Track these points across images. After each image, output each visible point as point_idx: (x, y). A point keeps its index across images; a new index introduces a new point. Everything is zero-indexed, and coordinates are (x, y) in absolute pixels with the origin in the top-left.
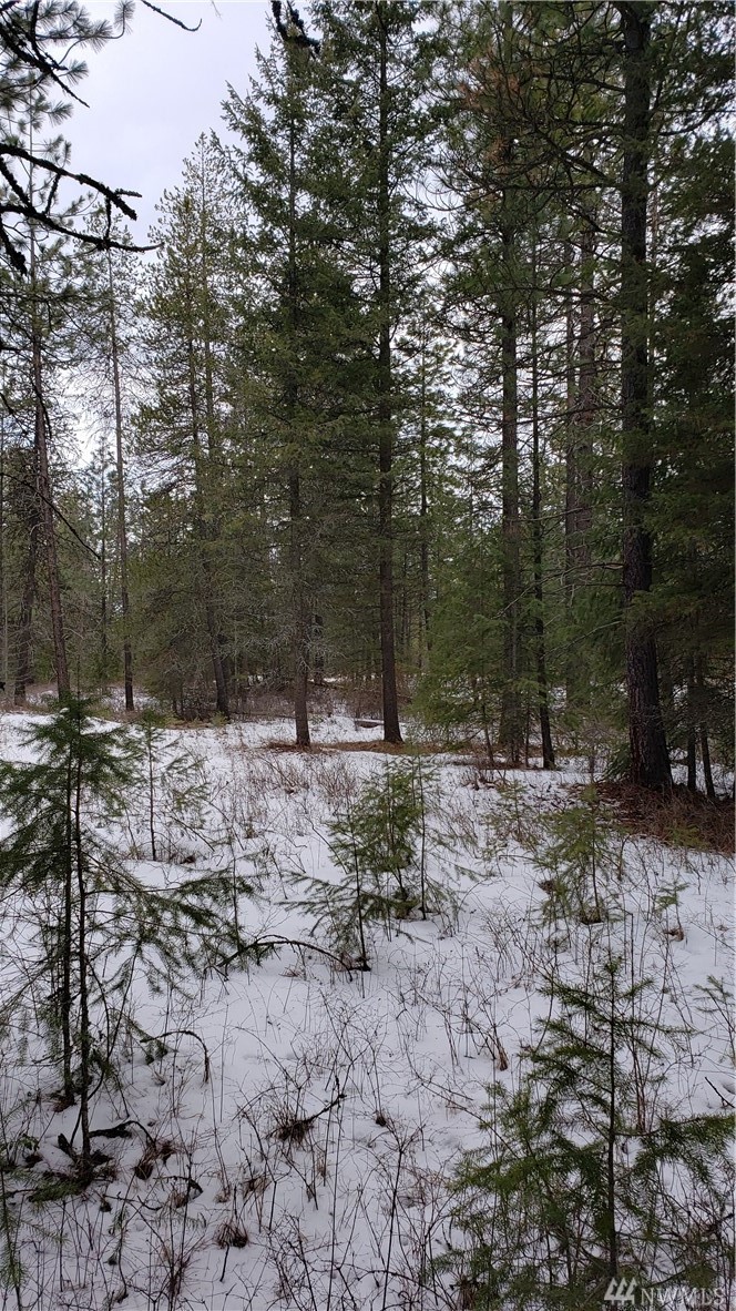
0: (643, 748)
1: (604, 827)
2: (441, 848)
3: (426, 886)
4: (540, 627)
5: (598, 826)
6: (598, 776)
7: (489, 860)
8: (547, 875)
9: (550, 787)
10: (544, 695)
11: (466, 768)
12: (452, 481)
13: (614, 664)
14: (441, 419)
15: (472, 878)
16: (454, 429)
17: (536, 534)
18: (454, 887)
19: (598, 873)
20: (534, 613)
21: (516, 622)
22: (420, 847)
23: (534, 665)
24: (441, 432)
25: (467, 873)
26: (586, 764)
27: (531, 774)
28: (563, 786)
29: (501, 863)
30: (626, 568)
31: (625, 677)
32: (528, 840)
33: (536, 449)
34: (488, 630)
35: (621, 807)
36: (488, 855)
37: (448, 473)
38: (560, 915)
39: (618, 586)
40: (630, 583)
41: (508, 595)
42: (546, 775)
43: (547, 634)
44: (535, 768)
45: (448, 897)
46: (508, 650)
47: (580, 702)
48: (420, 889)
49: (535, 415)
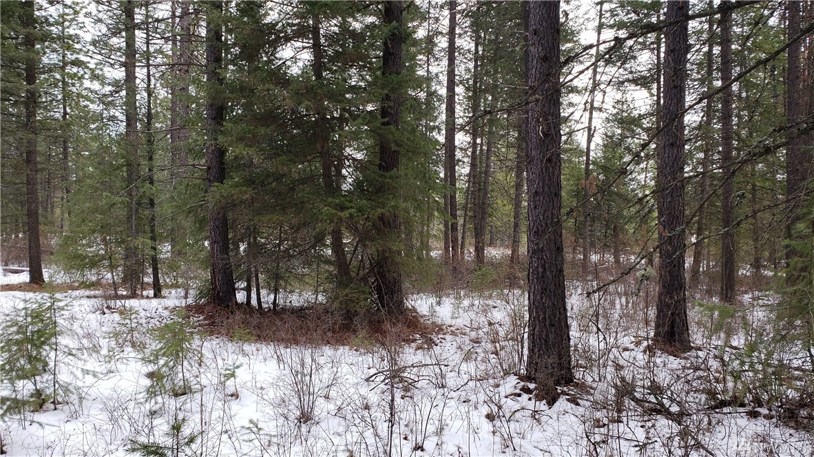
0: (219, 281)
1: (192, 333)
2: (70, 357)
3: (57, 386)
4: (152, 203)
5: (188, 332)
6: (190, 301)
7: (110, 362)
8: (151, 368)
9: (157, 309)
10: (154, 249)
11: (96, 300)
12: (87, 98)
13: (201, 229)
14: (78, 53)
15: (95, 376)
16: (89, 62)
17: (149, 141)
18: (80, 384)
19: (185, 363)
20: (148, 194)
21: (135, 199)
22: (53, 358)
23: (147, 228)
24: (77, 63)
25: (91, 373)
26: (183, 294)
27: (143, 302)
28: (166, 308)
29: (118, 364)
30: (209, 168)
31: (208, 237)
32: (139, 346)
33: (149, 85)
34: (114, 204)
35: (205, 319)
36: (109, 359)
37: (84, 93)
38: (159, 393)
39: (204, 179)
40: (212, 178)
41: (130, 180)
42: (155, 302)
43: (157, 209)
44: (148, 297)
45: (74, 391)
46: (129, 218)
47: (180, 253)
48: (52, 389)
49: (148, 63)
